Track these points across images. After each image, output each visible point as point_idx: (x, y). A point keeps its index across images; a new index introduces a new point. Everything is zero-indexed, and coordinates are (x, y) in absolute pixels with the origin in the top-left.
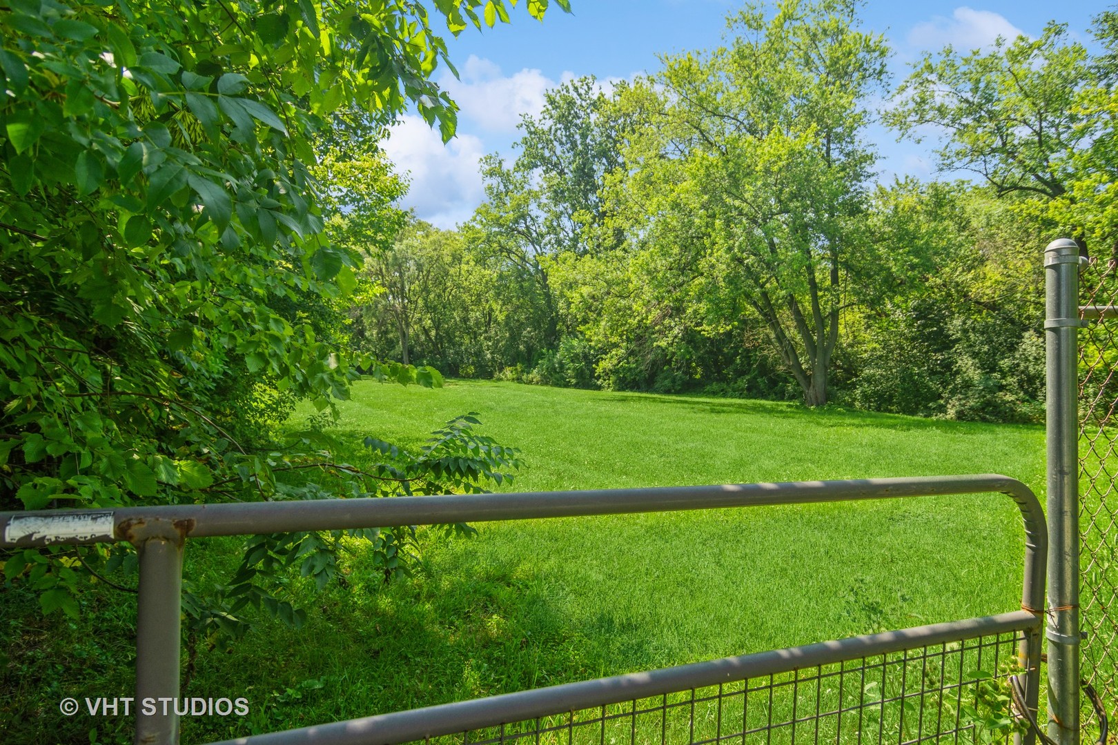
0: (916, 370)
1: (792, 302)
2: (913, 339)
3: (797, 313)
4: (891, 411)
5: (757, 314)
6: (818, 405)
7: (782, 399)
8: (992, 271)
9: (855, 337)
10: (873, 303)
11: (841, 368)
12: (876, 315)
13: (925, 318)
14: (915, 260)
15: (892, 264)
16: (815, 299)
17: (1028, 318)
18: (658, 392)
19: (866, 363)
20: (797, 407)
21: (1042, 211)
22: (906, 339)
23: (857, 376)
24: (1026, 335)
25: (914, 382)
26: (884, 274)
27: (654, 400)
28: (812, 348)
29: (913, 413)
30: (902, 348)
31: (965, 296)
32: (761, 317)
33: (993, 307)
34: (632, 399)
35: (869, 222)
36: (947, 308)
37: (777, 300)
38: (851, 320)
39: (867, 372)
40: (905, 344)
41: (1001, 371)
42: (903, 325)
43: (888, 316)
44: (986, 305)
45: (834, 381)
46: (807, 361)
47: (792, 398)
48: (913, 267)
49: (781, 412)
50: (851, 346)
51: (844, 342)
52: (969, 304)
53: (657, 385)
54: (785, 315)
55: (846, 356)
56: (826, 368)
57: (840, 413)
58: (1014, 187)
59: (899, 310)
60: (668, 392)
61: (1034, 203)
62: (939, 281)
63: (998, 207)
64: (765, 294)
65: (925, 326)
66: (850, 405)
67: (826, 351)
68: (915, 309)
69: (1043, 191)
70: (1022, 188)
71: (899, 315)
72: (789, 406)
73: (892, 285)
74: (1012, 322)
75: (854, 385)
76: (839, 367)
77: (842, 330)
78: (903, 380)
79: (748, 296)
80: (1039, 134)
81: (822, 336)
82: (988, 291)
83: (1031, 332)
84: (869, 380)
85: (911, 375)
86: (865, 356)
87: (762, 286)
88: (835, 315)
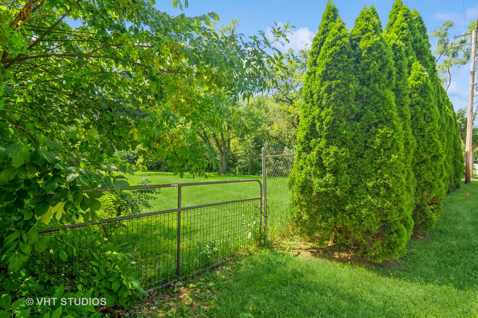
0: (255, 160)
1: (214, 136)
2: (254, 149)
3: (217, 140)
4: (248, 174)
5: (201, 139)
6: (224, 173)
7: (211, 172)
8: (275, 126)
9: (236, 148)
10: (241, 137)
11: (231, 159)
12: (242, 141)
13: (257, 142)
14: (253, 123)
15: (246, 124)
16: (222, 134)
17: (286, 142)
18: (162, 171)
19: (239, 157)
20: (217, 174)
21: (287, 109)
22: (252, 149)
23: (237, 162)
24: (285, 148)
25: (254, 164)
26: (244, 127)
27: (163, 174)
28: (222, 153)
29: (254, 175)
30: (250, 152)
31: (268, 134)
32: (203, 141)
33: (276, 138)
34: (153, 174)
35: (239, 109)
36: (263, 138)
37: (209, 135)
38: (234, 141)
39: (239, 161)
40: (251, 150)
41: (279, 159)
42: (250, 144)
43: (246, 141)
44: (274, 138)
45: (229, 165)
46: (220, 157)
47: (215, 171)
48: (253, 125)
49: (212, 176)
50: (234, 151)
51: (232, 150)
52: (270, 138)
53: (162, 168)
54: (212, 141)
55: (233, 155)
56: (227, 160)
57: (232, 176)
58: (281, 100)
59: (249, 139)
60: (166, 171)
61: (286, 106)
62: (261, 130)
63: (277, 106)
64: (204, 132)
65: (257, 144)
66: (235, 173)
67: (226, 153)
68: (254, 139)
69: (288, 102)
70: (282, 101)
71: (249, 141)
72: (215, 174)
73: (247, 131)
74: (281, 143)
75: (236, 166)
76: (230, 159)
77: (231, 146)
78: (251, 163)
79: (198, 133)
80: (286, 84)
81: (225, 149)
82: (275, 133)
83: (286, 147)
84: (240, 164)
85: (253, 162)
86: (239, 155)
87: (203, 129)
88: (229, 141)
